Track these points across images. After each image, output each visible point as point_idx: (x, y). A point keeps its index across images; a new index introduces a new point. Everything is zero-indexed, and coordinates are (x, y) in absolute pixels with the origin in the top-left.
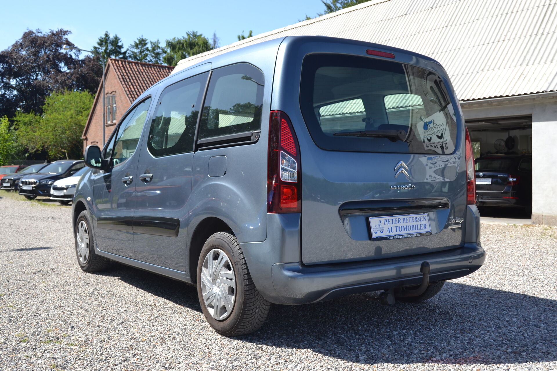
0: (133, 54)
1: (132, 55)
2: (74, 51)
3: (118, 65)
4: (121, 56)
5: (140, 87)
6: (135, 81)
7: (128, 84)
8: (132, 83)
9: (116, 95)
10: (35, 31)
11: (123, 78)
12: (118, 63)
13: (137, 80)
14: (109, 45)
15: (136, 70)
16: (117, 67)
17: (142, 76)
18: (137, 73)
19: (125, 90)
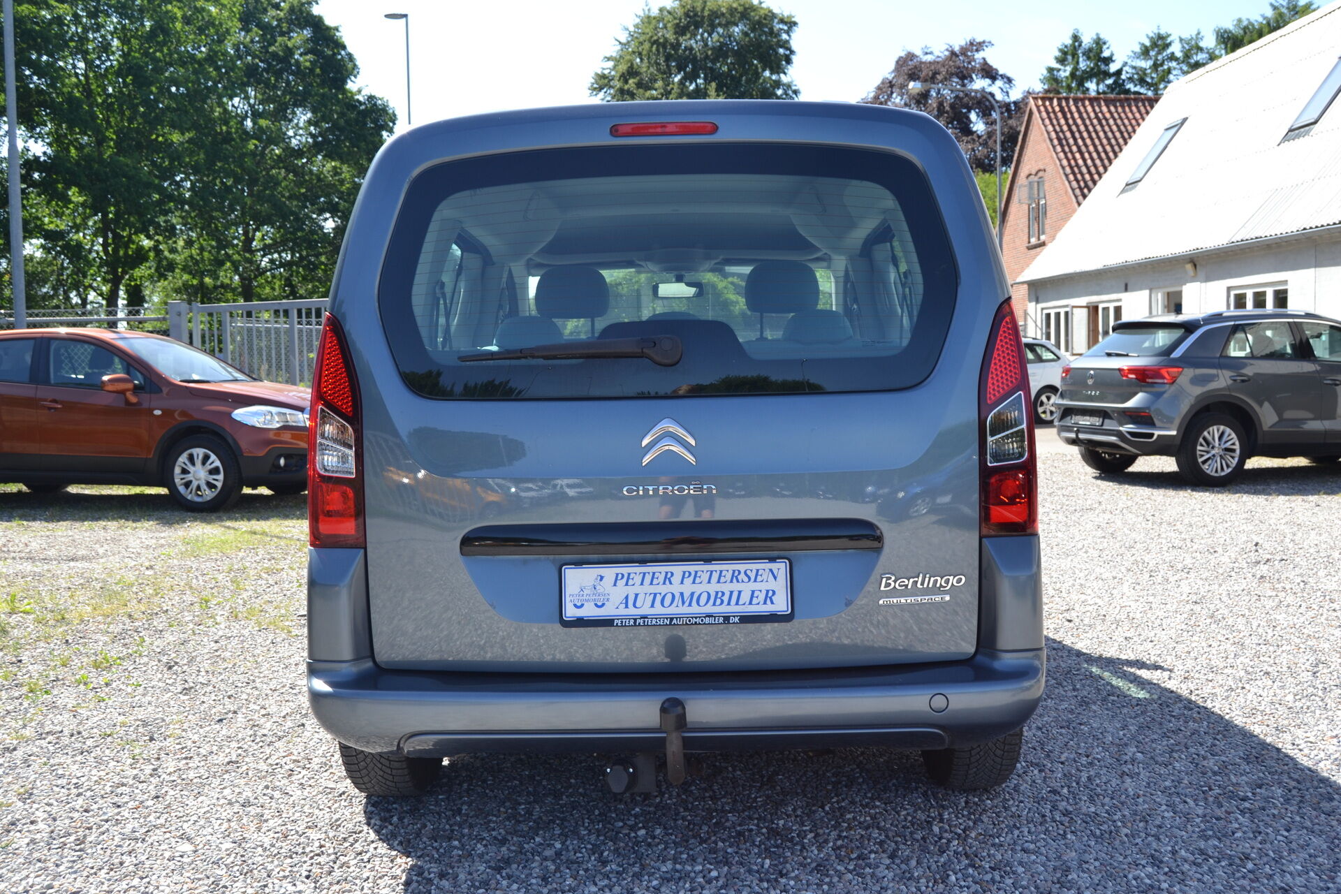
0: (1137, 74)
1: (1136, 76)
2: (999, 83)
3: (1050, 109)
4: (1110, 81)
5: (1098, 153)
6: (1088, 142)
7: (1071, 151)
8: (1079, 148)
9: (1047, 176)
10: (918, 52)
11: (1059, 139)
12: (1051, 104)
13: (1092, 139)
14: (1081, 59)
15: (1092, 115)
16: (1048, 113)
17: (1107, 128)
18: (1095, 121)
19: (1061, 165)
